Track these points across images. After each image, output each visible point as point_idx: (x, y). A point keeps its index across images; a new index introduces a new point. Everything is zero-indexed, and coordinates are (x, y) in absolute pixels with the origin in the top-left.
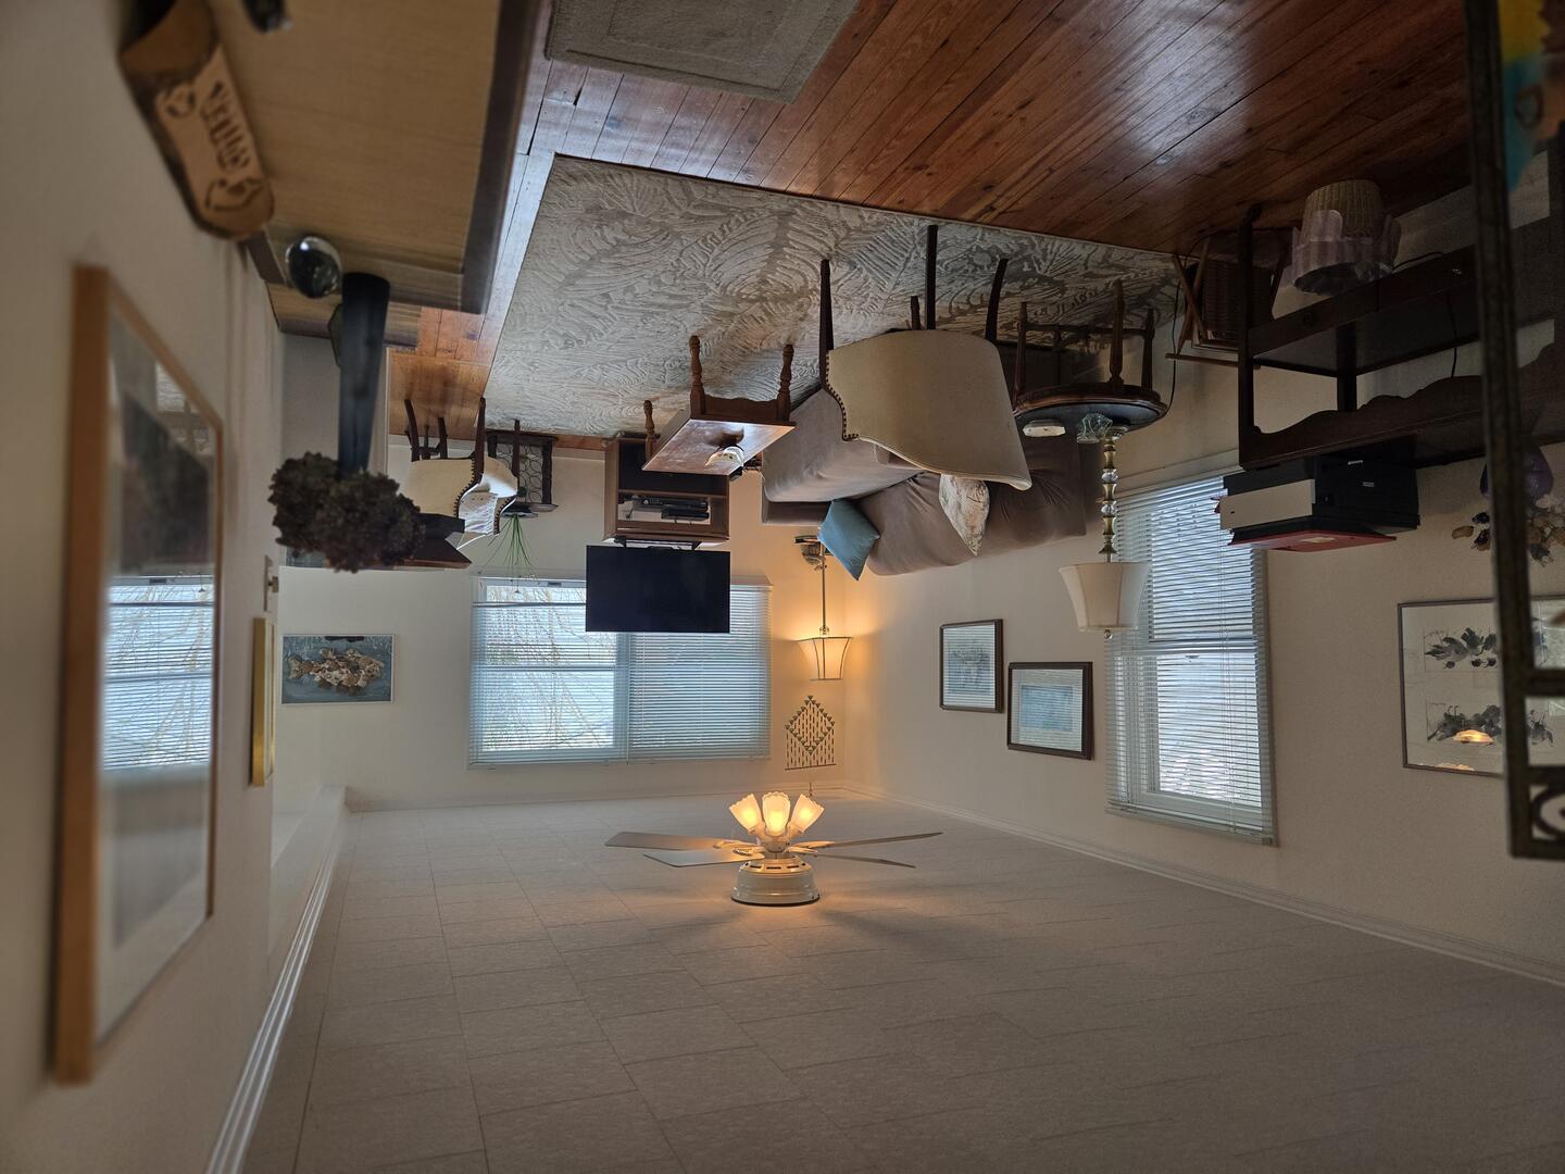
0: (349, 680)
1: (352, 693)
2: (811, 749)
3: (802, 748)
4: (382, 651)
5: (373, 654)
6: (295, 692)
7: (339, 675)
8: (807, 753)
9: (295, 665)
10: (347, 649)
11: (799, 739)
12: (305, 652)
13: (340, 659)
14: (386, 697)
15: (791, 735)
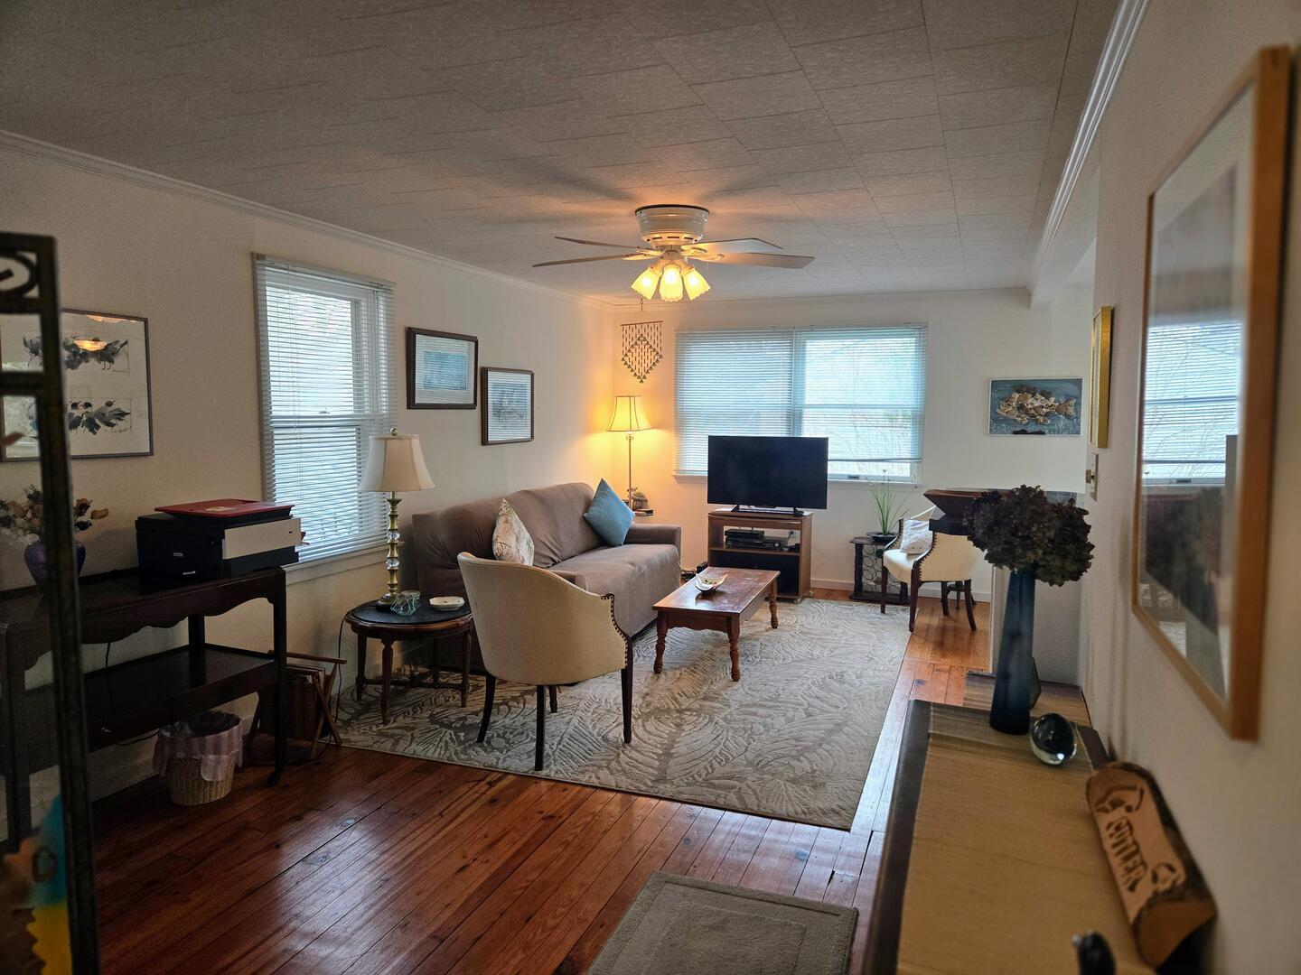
0: (1026, 399)
1: (1024, 387)
2: (642, 338)
3: (649, 339)
4: (998, 423)
5: (1006, 420)
6: (1071, 389)
7: (1033, 402)
8: (645, 335)
9: (1071, 411)
10: (1027, 424)
11: (651, 346)
12: (1062, 422)
13: (1033, 416)
14: (996, 385)
15: (658, 350)
